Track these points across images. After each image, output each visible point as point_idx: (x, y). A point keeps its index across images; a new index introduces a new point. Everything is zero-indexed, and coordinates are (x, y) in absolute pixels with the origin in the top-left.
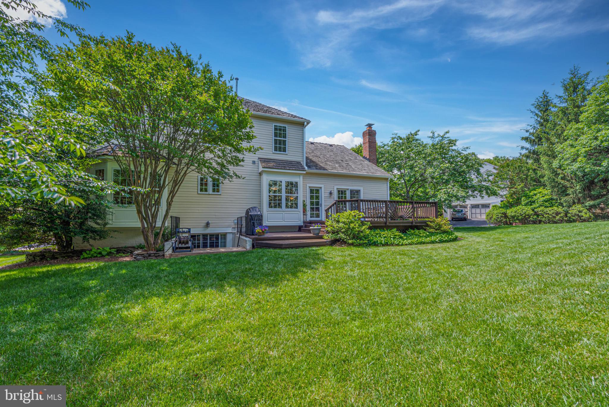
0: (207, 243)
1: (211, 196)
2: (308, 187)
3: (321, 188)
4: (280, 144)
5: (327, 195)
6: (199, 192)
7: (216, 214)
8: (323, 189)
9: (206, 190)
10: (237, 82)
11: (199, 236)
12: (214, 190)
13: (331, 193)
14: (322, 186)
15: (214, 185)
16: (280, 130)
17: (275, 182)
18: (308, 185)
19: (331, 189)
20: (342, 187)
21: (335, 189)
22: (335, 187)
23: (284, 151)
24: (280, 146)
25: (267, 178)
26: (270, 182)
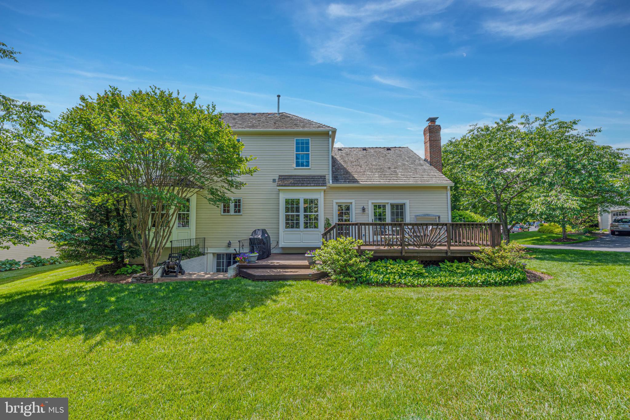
0: (231, 262)
1: (232, 217)
2: (334, 204)
3: (351, 203)
4: (303, 158)
5: (360, 211)
6: (222, 214)
7: (238, 234)
8: (354, 204)
9: (228, 211)
10: (279, 99)
11: (223, 254)
12: (235, 212)
13: (364, 209)
14: (353, 201)
15: (235, 206)
16: (302, 143)
17: (293, 201)
18: (335, 201)
19: (364, 204)
20: (380, 201)
21: (370, 204)
22: (370, 202)
23: (308, 166)
24: (303, 161)
25: (283, 197)
26: (287, 202)
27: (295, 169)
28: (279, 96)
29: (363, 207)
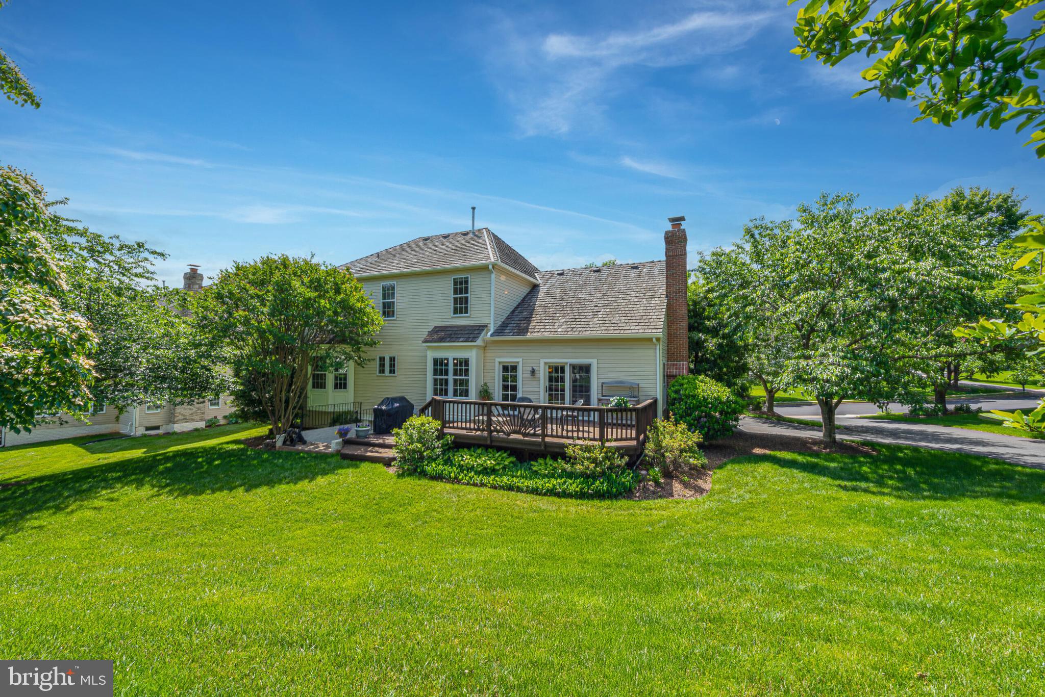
2: (497, 364)
3: (518, 362)
4: (461, 303)
5: (528, 374)
8: (522, 365)
9: (384, 372)
10: (473, 213)
12: (390, 372)
13: (533, 372)
14: (520, 360)
15: (390, 365)
16: (461, 283)
17: (441, 361)
18: (498, 360)
19: (533, 365)
20: (557, 361)
21: (542, 365)
22: (542, 362)
23: (466, 312)
24: (461, 306)
25: (431, 355)
26: (435, 361)
27: (452, 318)
28: (474, 209)
29: (533, 369)
